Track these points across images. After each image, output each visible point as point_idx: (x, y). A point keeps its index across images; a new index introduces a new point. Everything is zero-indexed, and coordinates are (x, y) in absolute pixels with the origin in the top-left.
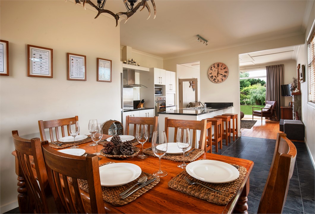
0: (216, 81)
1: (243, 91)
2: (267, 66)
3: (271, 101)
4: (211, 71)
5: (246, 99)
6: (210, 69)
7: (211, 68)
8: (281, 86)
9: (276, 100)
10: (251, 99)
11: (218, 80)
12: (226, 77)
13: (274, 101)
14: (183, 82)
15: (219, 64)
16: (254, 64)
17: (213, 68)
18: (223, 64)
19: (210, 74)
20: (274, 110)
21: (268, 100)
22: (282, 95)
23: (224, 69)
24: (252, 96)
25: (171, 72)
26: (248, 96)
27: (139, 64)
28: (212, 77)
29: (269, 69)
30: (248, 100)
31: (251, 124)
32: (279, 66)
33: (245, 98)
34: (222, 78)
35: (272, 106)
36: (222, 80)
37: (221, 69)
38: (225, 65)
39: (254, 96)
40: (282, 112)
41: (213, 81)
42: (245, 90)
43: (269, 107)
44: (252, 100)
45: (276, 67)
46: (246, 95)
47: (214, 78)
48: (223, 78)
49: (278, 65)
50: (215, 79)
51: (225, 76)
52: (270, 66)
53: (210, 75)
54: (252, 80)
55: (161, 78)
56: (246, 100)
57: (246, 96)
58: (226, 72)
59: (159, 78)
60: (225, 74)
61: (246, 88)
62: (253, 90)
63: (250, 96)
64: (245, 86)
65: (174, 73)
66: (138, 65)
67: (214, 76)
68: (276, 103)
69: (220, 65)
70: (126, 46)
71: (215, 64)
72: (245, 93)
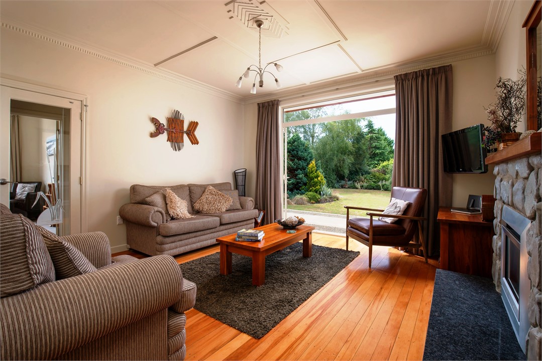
1: (380, 167)
2: (397, 76)
3: (409, 187)
8: (443, 136)
9: (426, 188)
13: (418, 187)
16: (360, 72)
20: (414, 223)
21: (399, 186)
22: (445, 170)
29: (406, 84)
30: (387, 183)
32: (436, 72)
33: (382, 180)
35: (409, 206)
40: (443, 237)
43: (398, 209)
45: (428, 75)
46: (385, 175)
49: (434, 69)
52: (406, 75)
61: (385, 163)
64: (384, 160)
68: (423, 197)
72: (384, 171)
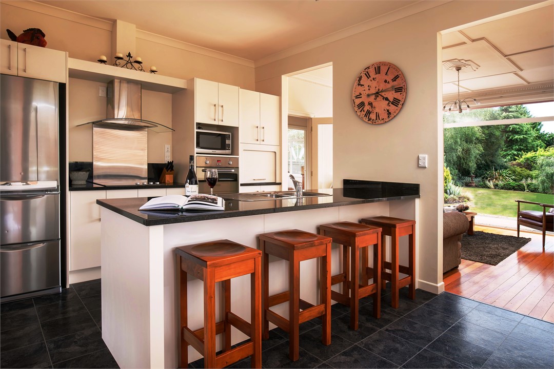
0: (373, 116)
1: (521, 159)
4: (360, 89)
5: (529, 179)
6: (356, 84)
7: (359, 81)
10: (540, 179)
11: (377, 116)
12: (400, 106)
14: (320, 126)
15: (379, 68)
17: (364, 81)
18: (390, 67)
19: (357, 97)
23: (394, 80)
24: (544, 174)
25: (262, 94)
26: (534, 173)
27: (154, 68)
28: (362, 104)
30: (534, 182)
31: (504, 249)
33: (527, 177)
34: (388, 108)
36: (389, 113)
37: (386, 81)
38: (396, 68)
39: (548, 173)
41: (364, 119)
42: (528, 159)
44: (543, 182)
46: (531, 170)
47: (367, 108)
48: (392, 108)
50: (369, 112)
51: (396, 102)
53: (358, 101)
54: (549, 137)
55: (220, 108)
56: (529, 181)
57: (528, 172)
58: (399, 90)
59: (214, 107)
60: (398, 95)
61: (530, 155)
62: (547, 160)
63: (537, 172)
64: (527, 150)
65: (273, 98)
66: (153, 71)
67: (366, 104)
69: (384, 69)
70: (116, 20)
71: (368, 68)
72: (528, 165)
